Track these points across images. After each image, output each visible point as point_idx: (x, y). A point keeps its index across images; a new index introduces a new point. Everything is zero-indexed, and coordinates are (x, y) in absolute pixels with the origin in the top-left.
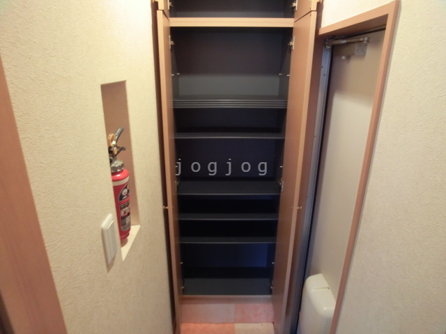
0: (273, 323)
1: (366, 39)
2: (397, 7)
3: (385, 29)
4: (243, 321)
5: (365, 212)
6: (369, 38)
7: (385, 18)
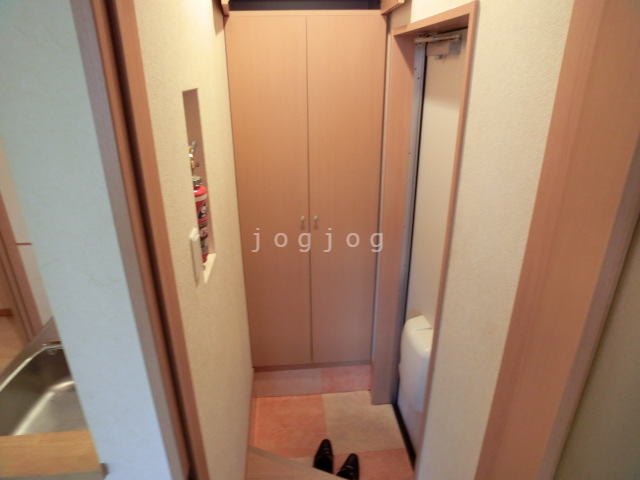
0: (369, 390)
1: (458, 36)
2: (477, 6)
3: (466, 27)
4: (331, 390)
5: (457, 219)
6: (461, 35)
7: (466, 17)
